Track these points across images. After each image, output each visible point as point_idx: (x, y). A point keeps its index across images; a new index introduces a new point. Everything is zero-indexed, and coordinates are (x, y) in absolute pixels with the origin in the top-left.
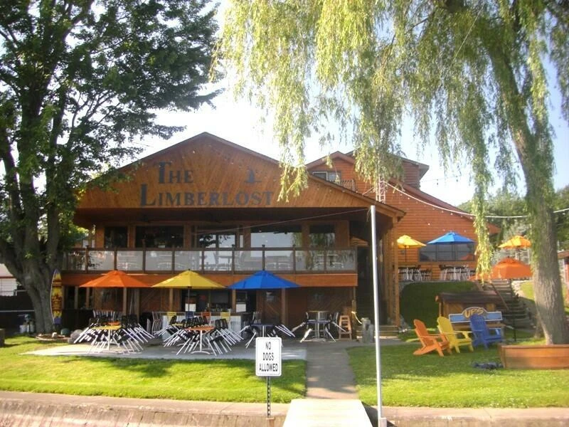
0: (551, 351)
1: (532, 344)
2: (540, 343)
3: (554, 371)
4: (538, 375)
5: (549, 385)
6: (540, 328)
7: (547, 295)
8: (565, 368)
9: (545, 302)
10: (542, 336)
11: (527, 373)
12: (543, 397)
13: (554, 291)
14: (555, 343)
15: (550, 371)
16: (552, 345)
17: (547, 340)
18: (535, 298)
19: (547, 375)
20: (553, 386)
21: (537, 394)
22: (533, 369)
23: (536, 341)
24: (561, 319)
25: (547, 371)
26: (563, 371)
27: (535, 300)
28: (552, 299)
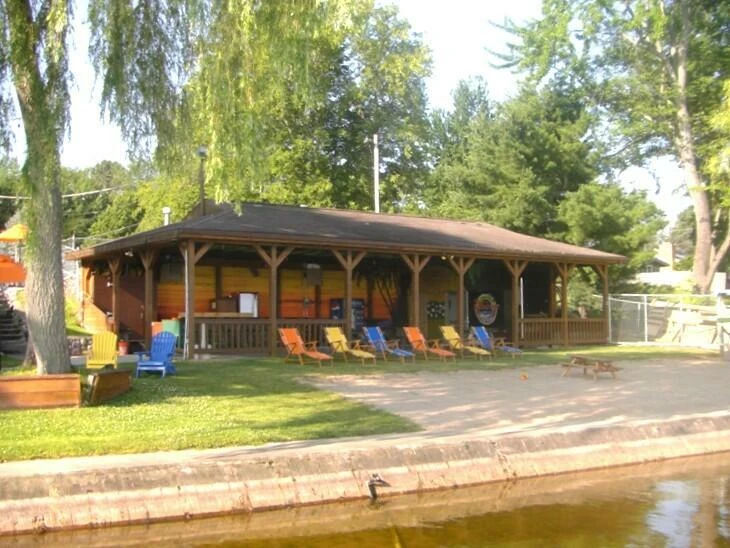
0: (44, 383)
1: (19, 374)
2: (31, 373)
3: (46, 410)
4: (25, 416)
5: (38, 429)
6: (32, 352)
7: (44, 308)
8: (61, 406)
9: (40, 318)
10: (34, 363)
11: (9, 414)
12: (26, 447)
13: (52, 301)
14: (49, 373)
15: (41, 410)
16: (46, 375)
17: (39, 369)
18: (26, 310)
19: (36, 416)
20: (42, 431)
21: (20, 443)
22: (18, 408)
23: (25, 369)
24: (60, 340)
25: (37, 411)
26: (59, 410)
27: (27, 313)
28: (49, 313)
